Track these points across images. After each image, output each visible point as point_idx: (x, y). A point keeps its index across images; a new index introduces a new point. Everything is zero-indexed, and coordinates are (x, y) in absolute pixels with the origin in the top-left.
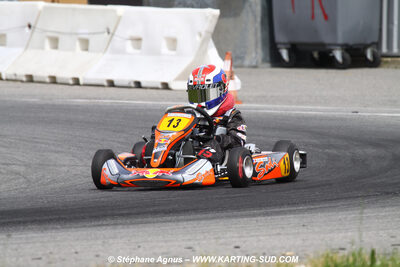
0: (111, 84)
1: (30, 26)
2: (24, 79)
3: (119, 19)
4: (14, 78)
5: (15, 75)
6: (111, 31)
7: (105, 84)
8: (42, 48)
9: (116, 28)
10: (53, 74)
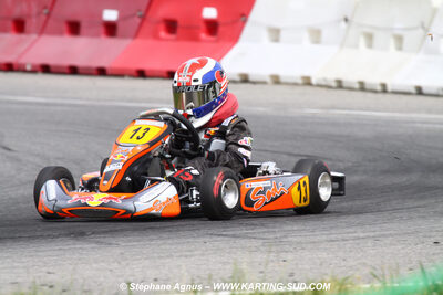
0: (419, 91)
1: (346, 20)
2: (334, 84)
3: (435, 12)
4: (324, 83)
5: (325, 80)
6: (426, 26)
7: (414, 91)
8: (356, 46)
9: (431, 22)
10: (361, 79)
